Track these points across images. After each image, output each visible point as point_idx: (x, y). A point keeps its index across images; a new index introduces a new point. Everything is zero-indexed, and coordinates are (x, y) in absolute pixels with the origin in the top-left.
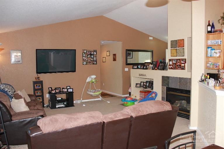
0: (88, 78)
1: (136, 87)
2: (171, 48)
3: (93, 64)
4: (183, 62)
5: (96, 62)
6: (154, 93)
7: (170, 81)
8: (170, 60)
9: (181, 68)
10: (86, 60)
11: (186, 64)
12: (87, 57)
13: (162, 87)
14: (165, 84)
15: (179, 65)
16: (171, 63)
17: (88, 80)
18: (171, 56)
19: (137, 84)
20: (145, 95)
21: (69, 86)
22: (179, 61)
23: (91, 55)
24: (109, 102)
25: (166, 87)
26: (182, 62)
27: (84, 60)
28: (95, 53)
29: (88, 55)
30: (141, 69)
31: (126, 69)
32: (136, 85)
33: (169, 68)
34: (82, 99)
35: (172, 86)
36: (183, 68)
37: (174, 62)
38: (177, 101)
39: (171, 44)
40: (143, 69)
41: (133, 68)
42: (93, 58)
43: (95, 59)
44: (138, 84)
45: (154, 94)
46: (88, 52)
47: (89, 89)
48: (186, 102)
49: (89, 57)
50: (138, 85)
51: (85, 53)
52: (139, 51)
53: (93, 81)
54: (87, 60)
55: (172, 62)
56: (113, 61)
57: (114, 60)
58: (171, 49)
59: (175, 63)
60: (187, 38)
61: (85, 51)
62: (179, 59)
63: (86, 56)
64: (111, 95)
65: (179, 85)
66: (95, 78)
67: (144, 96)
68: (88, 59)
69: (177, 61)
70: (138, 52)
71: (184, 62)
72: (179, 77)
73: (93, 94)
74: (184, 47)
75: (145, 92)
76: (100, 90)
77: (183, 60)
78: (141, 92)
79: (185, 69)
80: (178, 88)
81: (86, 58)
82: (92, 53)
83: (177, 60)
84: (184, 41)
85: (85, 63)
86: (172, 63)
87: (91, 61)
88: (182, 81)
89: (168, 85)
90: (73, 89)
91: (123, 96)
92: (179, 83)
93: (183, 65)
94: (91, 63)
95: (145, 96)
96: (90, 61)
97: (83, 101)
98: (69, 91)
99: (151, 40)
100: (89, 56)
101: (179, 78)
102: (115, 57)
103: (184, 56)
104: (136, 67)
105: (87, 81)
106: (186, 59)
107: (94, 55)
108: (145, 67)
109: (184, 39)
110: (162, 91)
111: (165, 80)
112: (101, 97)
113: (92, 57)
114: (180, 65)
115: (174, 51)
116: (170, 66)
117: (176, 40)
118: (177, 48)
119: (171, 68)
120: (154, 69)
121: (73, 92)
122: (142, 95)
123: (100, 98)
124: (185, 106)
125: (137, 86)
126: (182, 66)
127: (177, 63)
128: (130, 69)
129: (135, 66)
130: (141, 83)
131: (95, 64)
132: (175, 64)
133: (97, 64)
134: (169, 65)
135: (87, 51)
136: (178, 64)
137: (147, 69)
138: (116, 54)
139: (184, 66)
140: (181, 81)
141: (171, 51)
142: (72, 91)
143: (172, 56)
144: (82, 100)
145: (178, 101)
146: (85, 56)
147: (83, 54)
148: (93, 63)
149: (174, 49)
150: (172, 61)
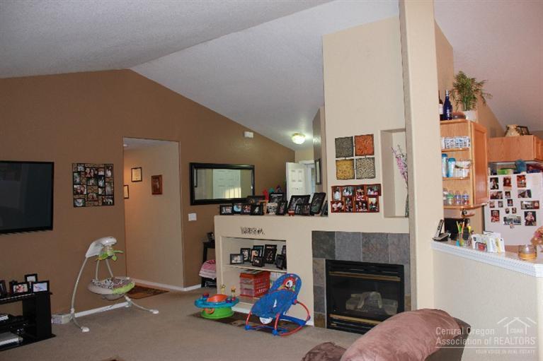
0: (92, 246)
1: (231, 263)
2: (337, 157)
3: (104, 204)
4: (372, 193)
5: (113, 199)
6: (290, 278)
7: (337, 243)
8: (335, 189)
9: (366, 207)
10: (82, 193)
11: (381, 198)
12: (87, 185)
13: (314, 261)
14: (322, 251)
15: (359, 200)
16: (338, 196)
17: (92, 251)
18: (338, 178)
19: (232, 256)
20: (256, 284)
21: (34, 273)
22: (360, 190)
23: (97, 177)
24: (156, 312)
25: (324, 260)
26: (369, 194)
27: (77, 193)
28: (109, 173)
29: (89, 179)
30: (242, 213)
31: (192, 217)
32: (231, 259)
33: (333, 209)
34: (73, 310)
35: (343, 255)
36: (374, 208)
37: (347, 194)
38: (353, 295)
39: (337, 147)
40: (252, 213)
41: (221, 214)
42: (104, 188)
43: (108, 189)
44: (237, 255)
45: (291, 282)
46: (88, 170)
47: (95, 278)
48: (379, 294)
49: (93, 185)
50: (235, 259)
51: (79, 173)
52: (212, 168)
53: (109, 253)
54: (87, 194)
55: (342, 194)
56: (153, 194)
57: (157, 191)
58: (337, 161)
59: (349, 197)
60: (379, 132)
61: (81, 168)
62: (362, 187)
63: (84, 181)
64: (151, 289)
65: (364, 253)
66: (113, 245)
67: (252, 287)
68: (89, 191)
69: (354, 191)
70: (210, 170)
71: (376, 194)
72: (361, 231)
73: (110, 292)
74: (373, 154)
75: (255, 276)
76: (128, 278)
77: (371, 187)
78: (242, 275)
79: (378, 211)
80: (362, 261)
81: (82, 189)
82: (101, 173)
83: (356, 187)
84: (373, 140)
85: (80, 201)
86: (342, 196)
87: (98, 195)
88: (373, 241)
89: (332, 252)
90: (48, 282)
91: (185, 290)
92: (364, 246)
93: (373, 200)
94: (96, 203)
95: (255, 287)
96: (95, 195)
97: (77, 315)
98: (35, 290)
99: (248, 138)
100: (92, 181)
101: (364, 234)
102: (157, 183)
103: (374, 177)
104: (229, 210)
105: (88, 255)
106: (380, 185)
107: (107, 180)
108: (257, 210)
109: (372, 136)
110: (315, 272)
111: (322, 241)
112: (129, 300)
113: (101, 183)
114: (366, 202)
115: (346, 166)
116: (334, 205)
117: (352, 137)
118: (355, 158)
119: (339, 210)
120: (283, 214)
121: (51, 291)
122: (247, 283)
123: (126, 301)
124: (380, 307)
125: (233, 262)
126: (370, 202)
127: (354, 195)
128: (214, 215)
129: (225, 206)
130: (241, 252)
131: (111, 205)
132: (351, 198)
133: (113, 204)
134: (332, 203)
135: (85, 168)
136: (360, 198)
137: (261, 213)
138: (161, 176)
139: (377, 203)
140: (370, 241)
141: (337, 166)
142: (46, 289)
143: (340, 179)
144: (76, 312)
145: (359, 295)
146: (81, 181)
147: (76, 174)
148: (103, 202)
149: (345, 160)
150: (342, 191)
